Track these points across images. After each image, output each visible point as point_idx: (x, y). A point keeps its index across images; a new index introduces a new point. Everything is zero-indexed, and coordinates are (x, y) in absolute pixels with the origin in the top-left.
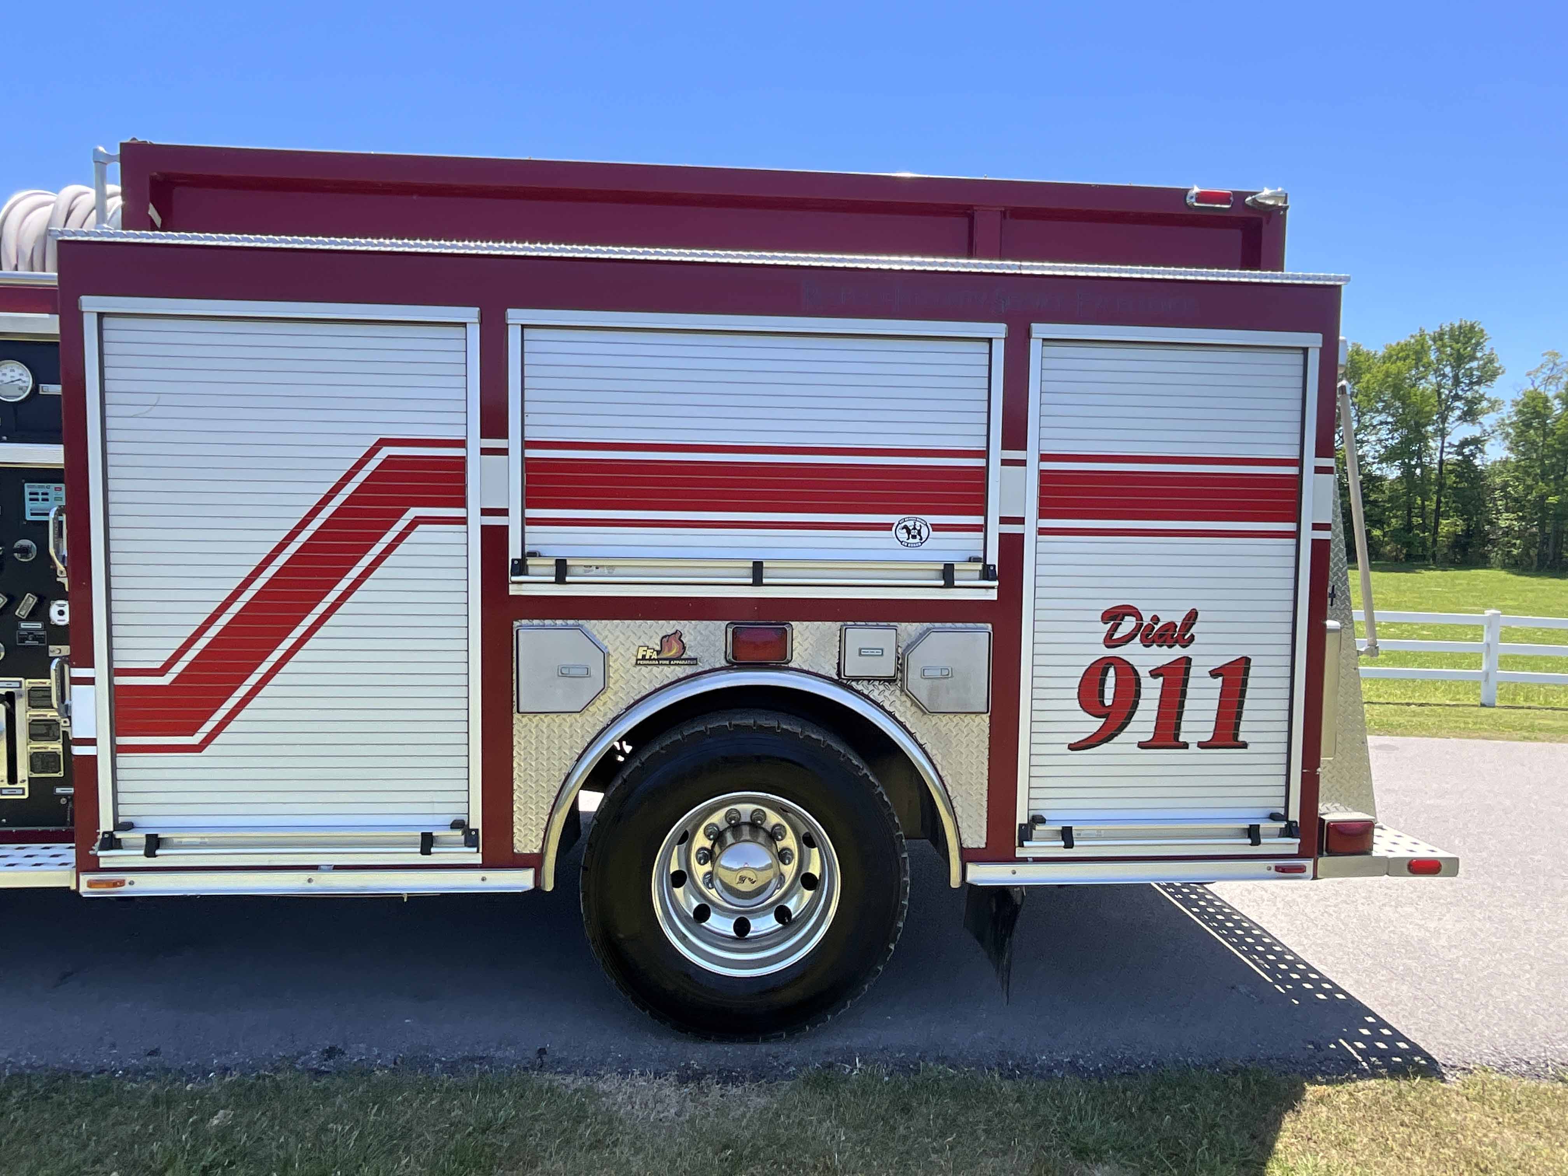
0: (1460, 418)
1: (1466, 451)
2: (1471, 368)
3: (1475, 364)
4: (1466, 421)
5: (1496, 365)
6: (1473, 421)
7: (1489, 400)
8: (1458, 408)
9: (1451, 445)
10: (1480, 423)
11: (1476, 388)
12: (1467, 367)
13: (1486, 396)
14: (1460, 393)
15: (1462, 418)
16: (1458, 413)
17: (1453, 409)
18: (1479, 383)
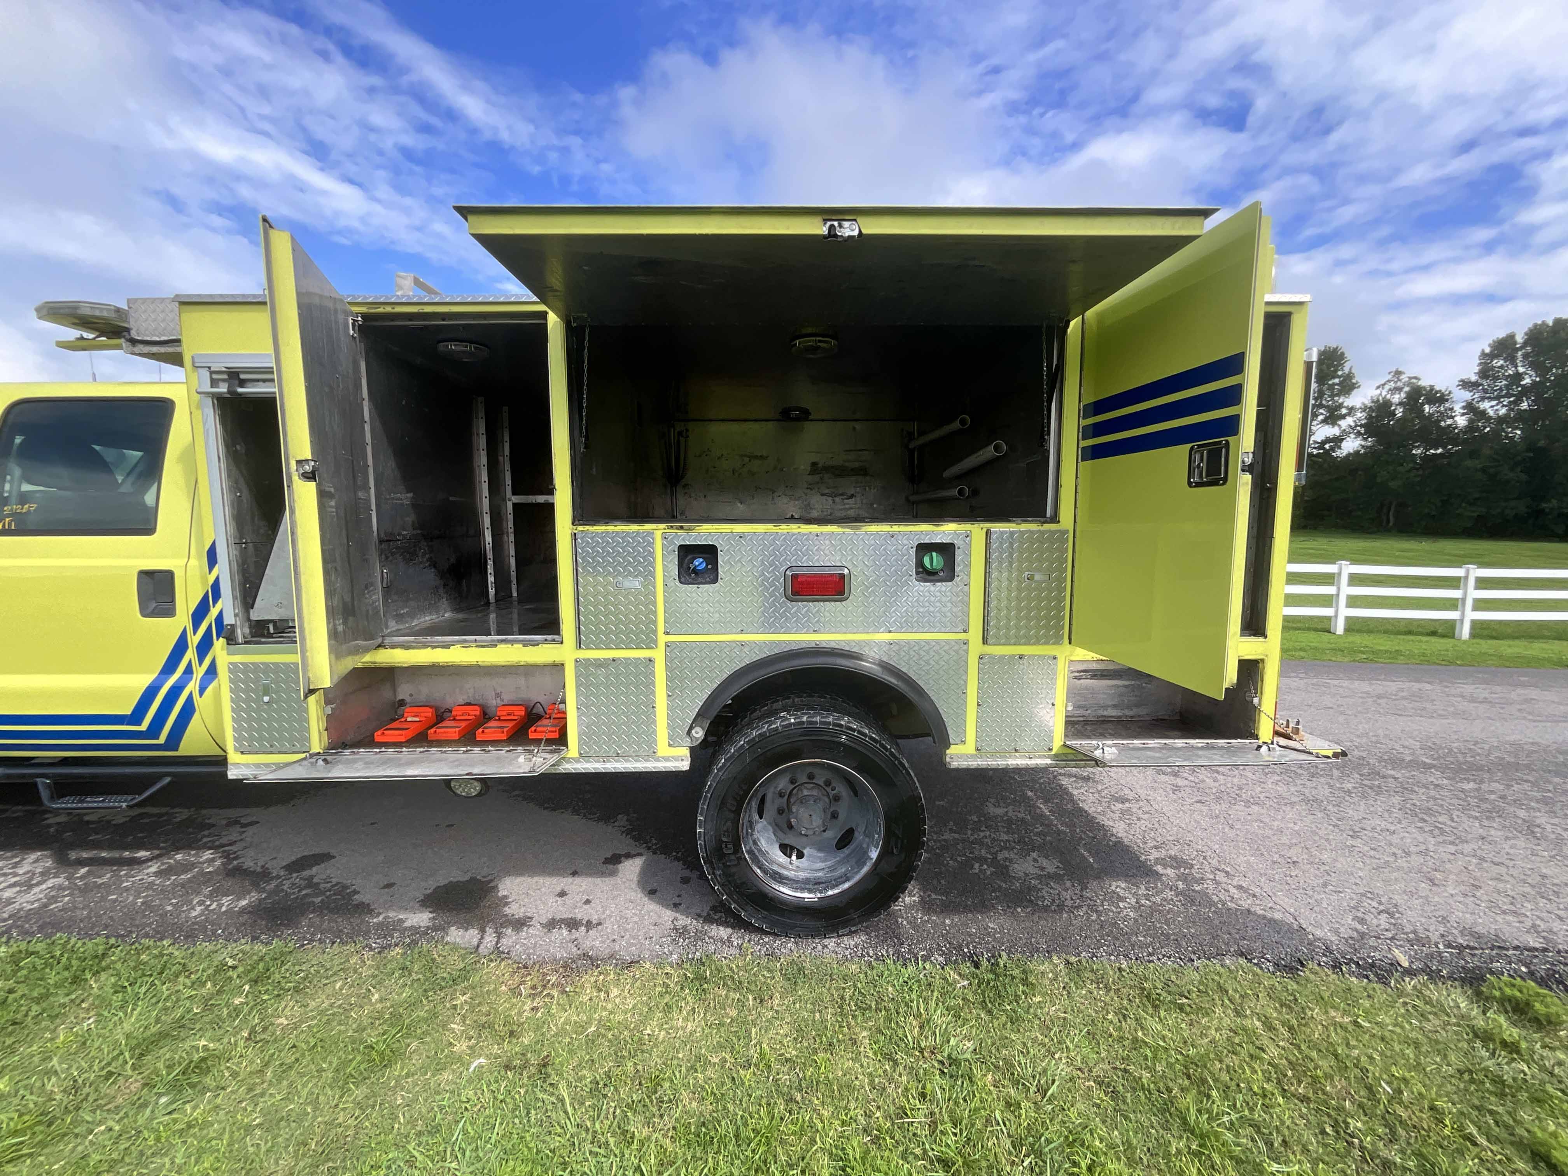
0: (1323, 422)
1: (1327, 446)
2: (1334, 384)
3: (1337, 381)
4: (1328, 424)
5: (1354, 381)
6: (1334, 424)
7: (1347, 408)
8: (1322, 414)
9: (1316, 442)
10: (1339, 425)
11: (1336, 398)
12: (1330, 382)
13: (1345, 404)
14: (1324, 402)
15: (1325, 421)
16: (1321, 418)
17: (1317, 416)
18: (1338, 395)
